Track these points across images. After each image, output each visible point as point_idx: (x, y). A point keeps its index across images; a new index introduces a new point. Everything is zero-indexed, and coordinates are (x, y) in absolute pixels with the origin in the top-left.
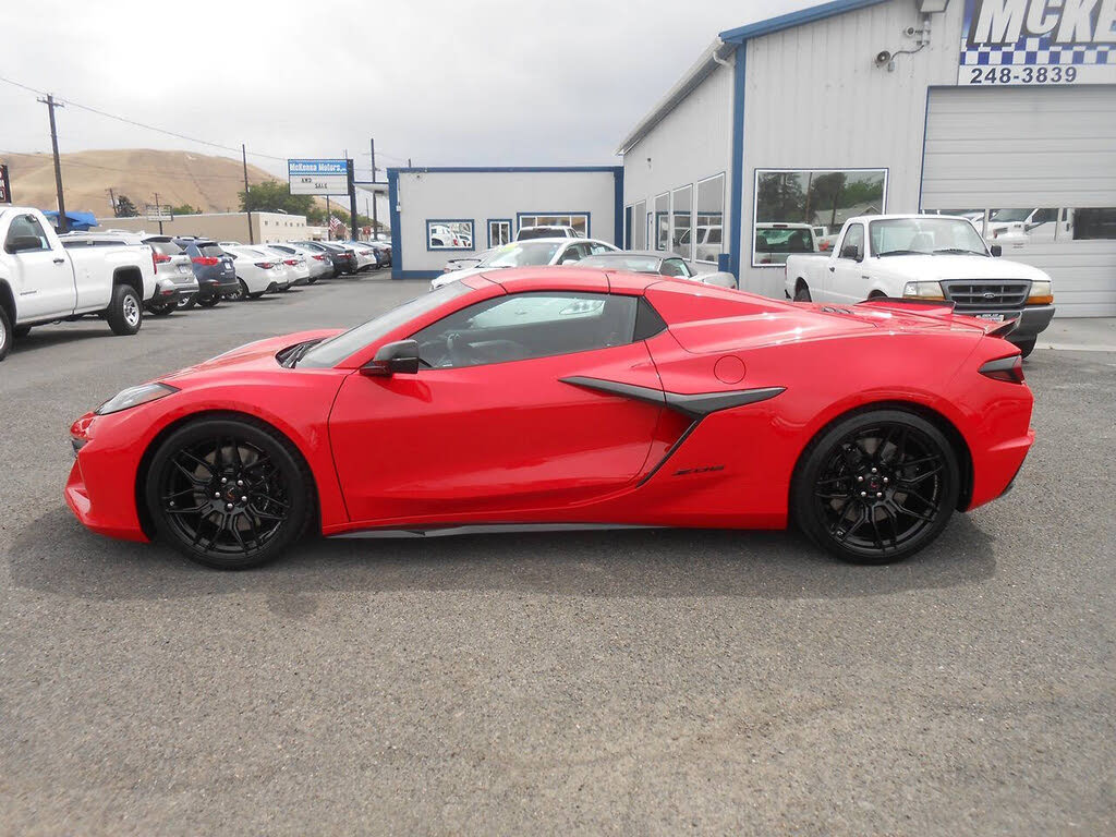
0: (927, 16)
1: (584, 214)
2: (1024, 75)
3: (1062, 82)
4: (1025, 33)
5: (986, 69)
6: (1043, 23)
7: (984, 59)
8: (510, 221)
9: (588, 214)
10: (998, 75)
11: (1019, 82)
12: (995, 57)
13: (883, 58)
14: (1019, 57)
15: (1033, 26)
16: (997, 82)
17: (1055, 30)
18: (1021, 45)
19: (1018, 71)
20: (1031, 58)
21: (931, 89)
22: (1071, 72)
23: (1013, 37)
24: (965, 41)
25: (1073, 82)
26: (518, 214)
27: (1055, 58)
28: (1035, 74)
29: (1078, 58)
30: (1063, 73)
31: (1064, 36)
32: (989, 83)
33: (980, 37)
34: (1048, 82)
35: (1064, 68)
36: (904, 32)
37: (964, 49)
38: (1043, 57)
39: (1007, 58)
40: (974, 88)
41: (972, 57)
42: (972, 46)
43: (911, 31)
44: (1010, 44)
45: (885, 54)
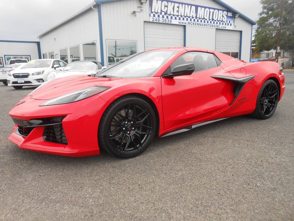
0: (142, 4)
1: (29, 56)
2: (162, 20)
3: (169, 23)
4: (162, 11)
5: (155, 18)
6: (164, 9)
7: (154, 16)
8: (2, 58)
10: (157, 20)
11: (161, 22)
12: (156, 15)
14: (161, 16)
15: (163, 10)
16: (157, 22)
17: (167, 11)
18: (161, 14)
19: (161, 19)
20: (163, 17)
21: (145, 22)
22: (171, 21)
23: (159, 11)
24: (150, 11)
25: (171, 23)
26: (5, 56)
27: (167, 17)
28: (164, 21)
29: (172, 18)
30: (169, 21)
31: (168, 13)
32: (156, 21)
34: (167, 23)
35: (169, 20)
36: (138, 7)
37: (150, 13)
38: (165, 17)
39: (159, 16)
40: (153, 23)
41: (152, 15)
42: (152, 12)
43: (139, 7)
44: (159, 13)
45: (134, 12)
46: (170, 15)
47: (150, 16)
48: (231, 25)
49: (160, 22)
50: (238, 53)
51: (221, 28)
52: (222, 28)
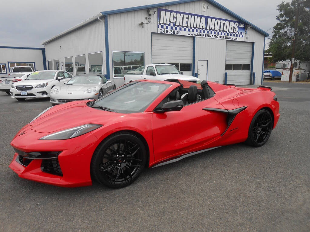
0: (150, 15)
2: (171, 32)
3: (178, 34)
4: (170, 22)
5: (163, 30)
9: (34, 63)
10: (166, 31)
12: (165, 27)
13: (142, 24)
14: (169, 27)
15: (172, 21)
16: (166, 33)
17: (176, 22)
19: (169, 30)
20: (172, 28)
21: (152, 33)
22: (179, 32)
23: (168, 23)
24: (158, 22)
25: (180, 35)
26: (9, 62)
27: (176, 29)
28: (173, 32)
29: (180, 29)
30: (178, 32)
32: (164, 33)
33: (161, 22)
34: (175, 34)
35: (178, 31)
36: (145, 18)
37: (158, 24)
38: (174, 28)
39: (167, 28)
40: (161, 34)
41: (160, 26)
42: (160, 24)
43: (147, 18)
44: (167, 24)
45: (142, 23)
46: (179, 26)
47: (158, 27)
48: (242, 36)
49: (169, 33)
50: (250, 65)
51: (232, 40)
52: (234, 40)
